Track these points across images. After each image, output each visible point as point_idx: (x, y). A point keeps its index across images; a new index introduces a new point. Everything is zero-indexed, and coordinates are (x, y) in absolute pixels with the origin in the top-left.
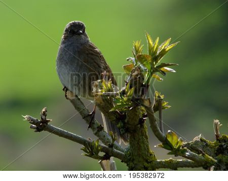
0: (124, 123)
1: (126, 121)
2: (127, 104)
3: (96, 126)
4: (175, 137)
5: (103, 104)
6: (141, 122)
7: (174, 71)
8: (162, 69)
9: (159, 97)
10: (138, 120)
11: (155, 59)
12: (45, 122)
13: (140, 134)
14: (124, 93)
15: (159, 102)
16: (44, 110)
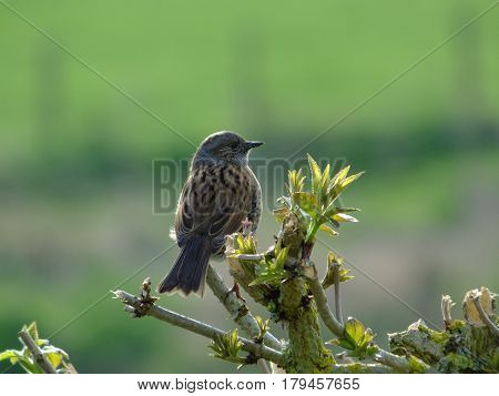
0: (277, 305)
1: (280, 301)
2: (276, 275)
3: (236, 308)
4: (359, 328)
5: (243, 272)
6: (305, 302)
7: (356, 221)
8: (335, 217)
9: (334, 261)
10: (299, 299)
11: (324, 200)
12: (148, 301)
13: (306, 322)
14: (271, 256)
15: (334, 269)
16: (145, 282)
